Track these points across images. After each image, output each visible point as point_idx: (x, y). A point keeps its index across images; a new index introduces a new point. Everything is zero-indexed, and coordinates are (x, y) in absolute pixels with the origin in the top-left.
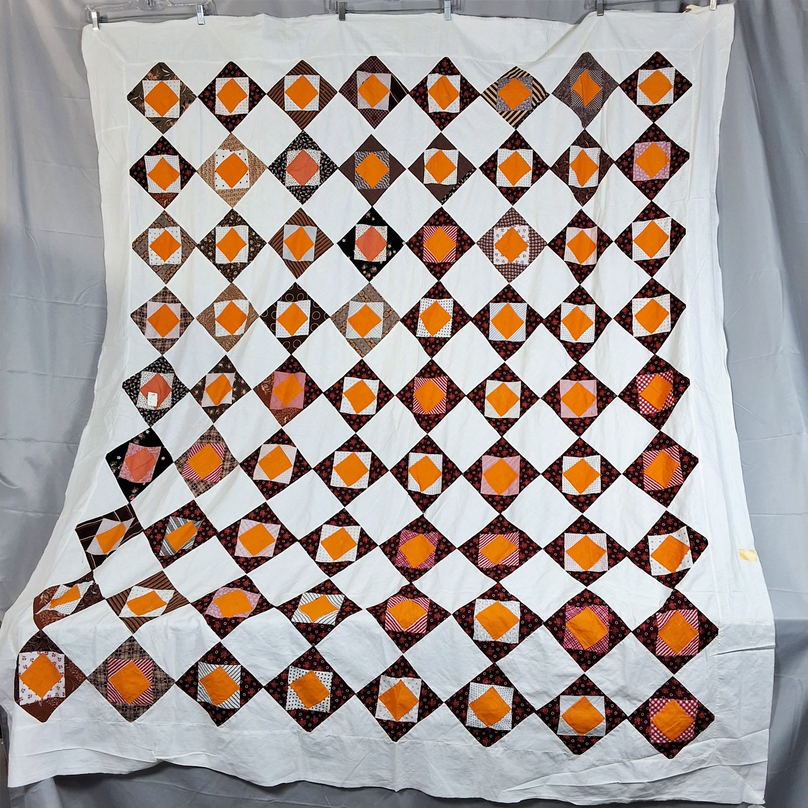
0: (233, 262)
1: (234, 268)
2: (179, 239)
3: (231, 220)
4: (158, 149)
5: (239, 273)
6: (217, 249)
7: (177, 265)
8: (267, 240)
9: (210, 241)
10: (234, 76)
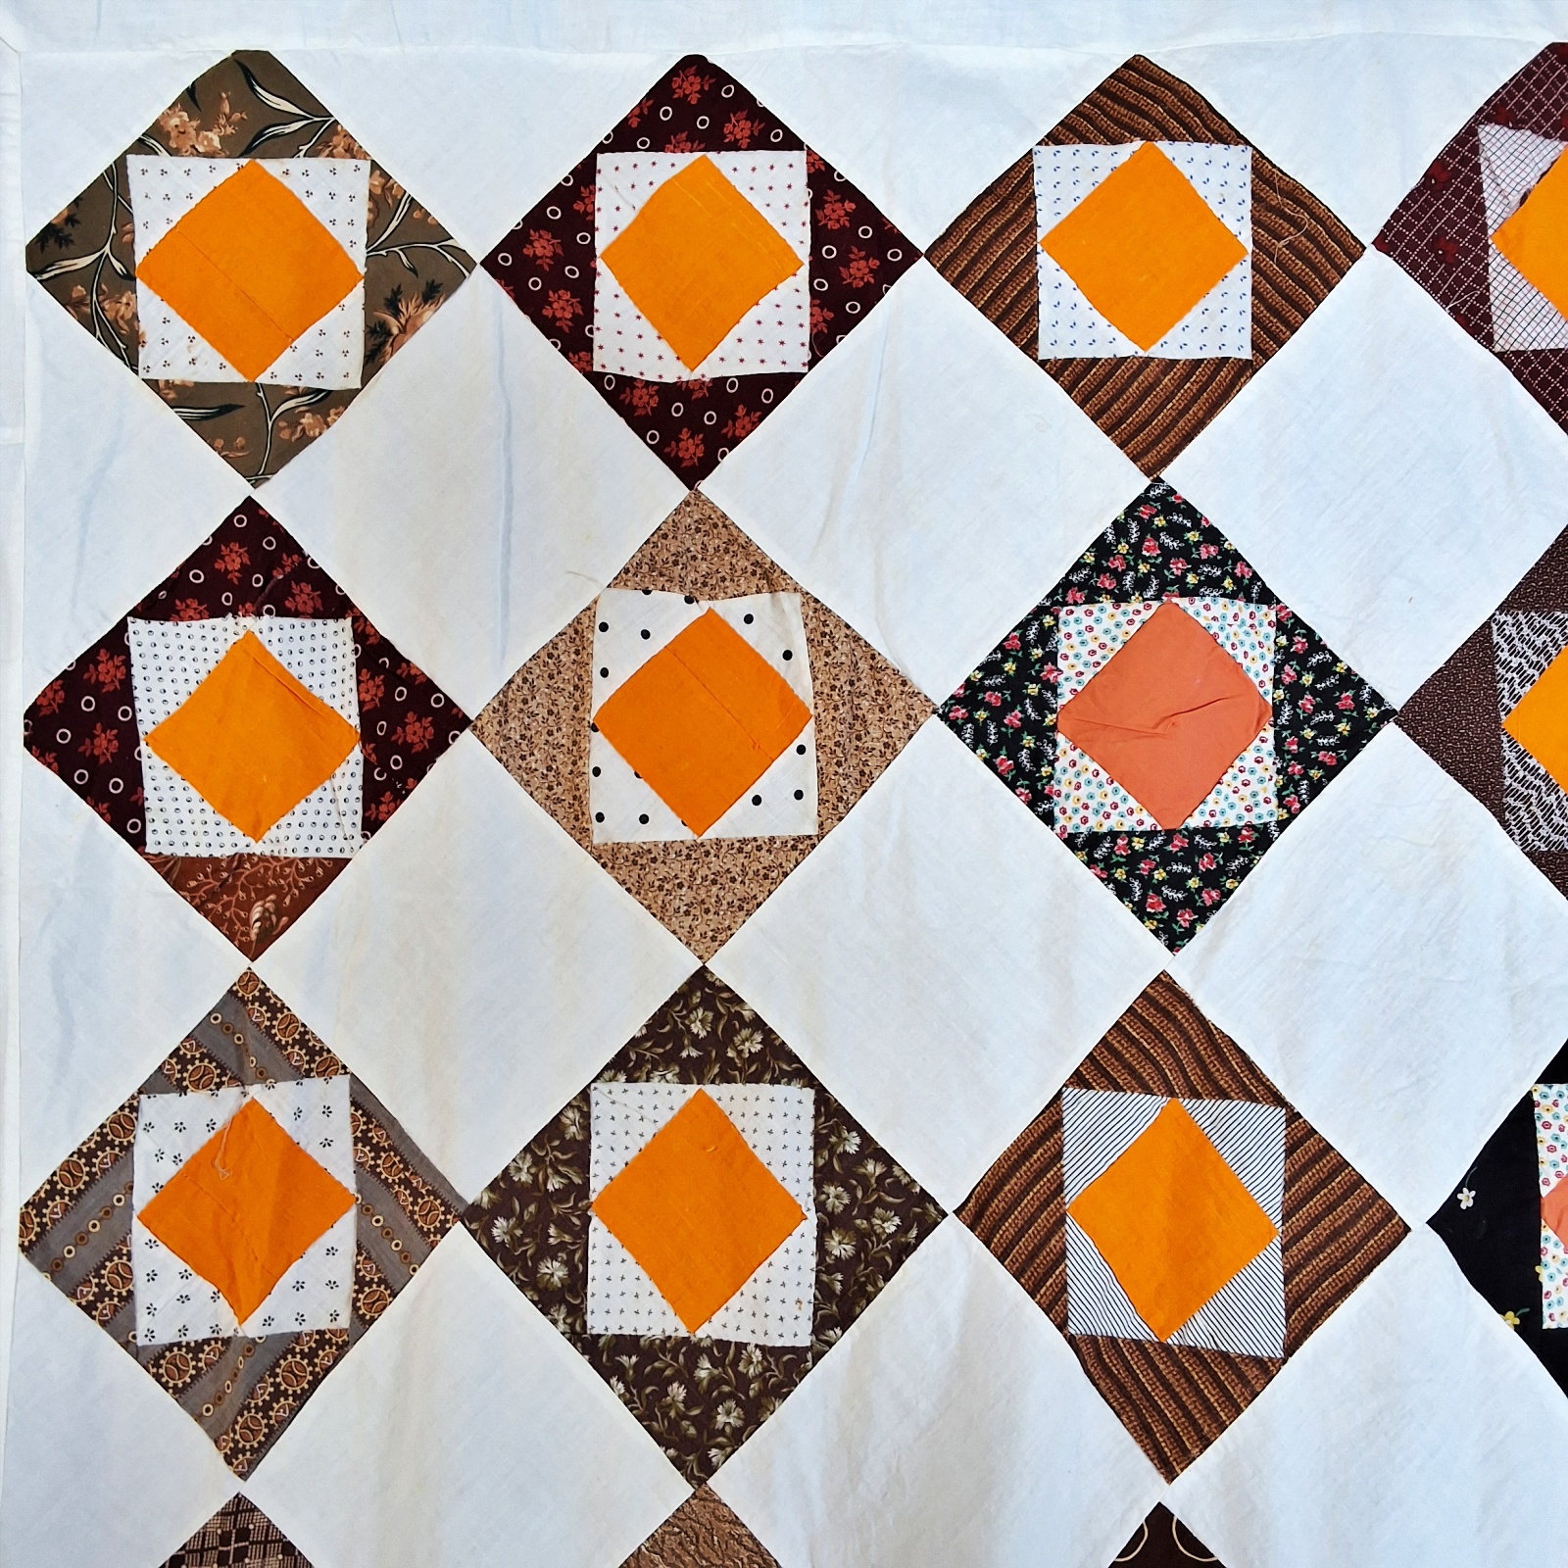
0: (710, 1331)
1: (715, 1382)
2: (340, 1163)
3: (696, 1042)
4: (218, 582)
5: (753, 1418)
6: (599, 1235)
7: (322, 1339)
8: (950, 1191)
9: (554, 1184)
10: (716, 141)
